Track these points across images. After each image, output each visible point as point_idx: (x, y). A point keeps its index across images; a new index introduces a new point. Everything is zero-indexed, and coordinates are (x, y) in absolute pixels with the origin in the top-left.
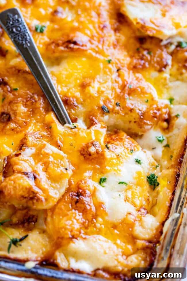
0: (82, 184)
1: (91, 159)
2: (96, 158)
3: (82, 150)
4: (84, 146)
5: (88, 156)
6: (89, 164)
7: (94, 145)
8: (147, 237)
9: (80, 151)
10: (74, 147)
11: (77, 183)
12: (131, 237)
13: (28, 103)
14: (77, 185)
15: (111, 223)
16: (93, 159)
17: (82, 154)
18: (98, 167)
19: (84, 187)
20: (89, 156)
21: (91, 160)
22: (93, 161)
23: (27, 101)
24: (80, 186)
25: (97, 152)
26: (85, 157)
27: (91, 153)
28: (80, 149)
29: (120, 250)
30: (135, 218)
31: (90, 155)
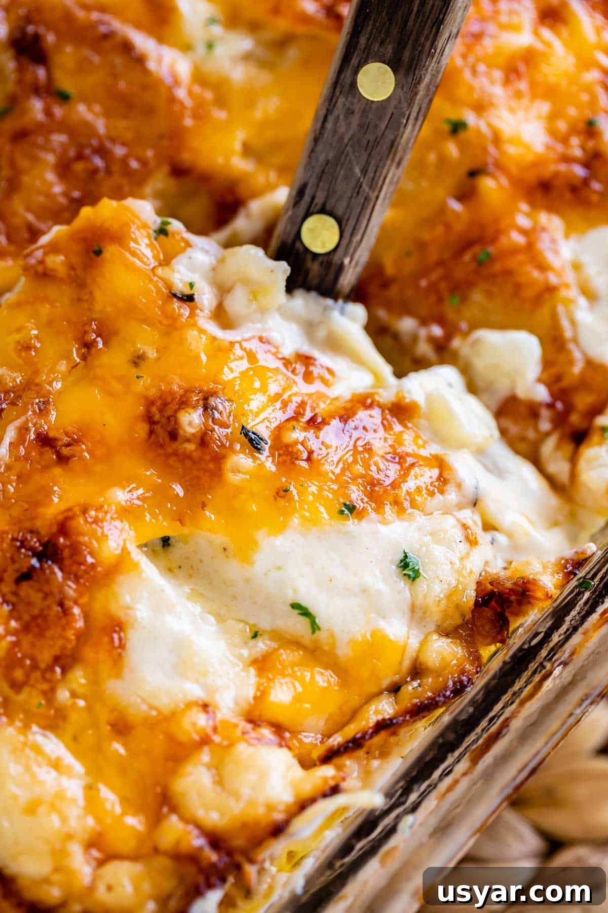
0: (81, 521)
1: (170, 450)
2: (189, 457)
3: (159, 403)
4: (171, 392)
5: (163, 436)
6: (152, 464)
7: (205, 408)
8: (213, 818)
9: (150, 403)
10: (138, 377)
11: (70, 510)
12: (159, 790)
13: (79, 167)
14: (60, 517)
15: (114, 709)
16: (176, 454)
17: (149, 419)
18: (179, 490)
19: (83, 534)
20: (167, 440)
21: (168, 456)
22: (172, 461)
23: (80, 157)
24: (73, 524)
25: (203, 440)
26: (151, 432)
27: (181, 432)
28: (152, 393)
29: (90, 821)
30: (215, 729)
31: (174, 435)
